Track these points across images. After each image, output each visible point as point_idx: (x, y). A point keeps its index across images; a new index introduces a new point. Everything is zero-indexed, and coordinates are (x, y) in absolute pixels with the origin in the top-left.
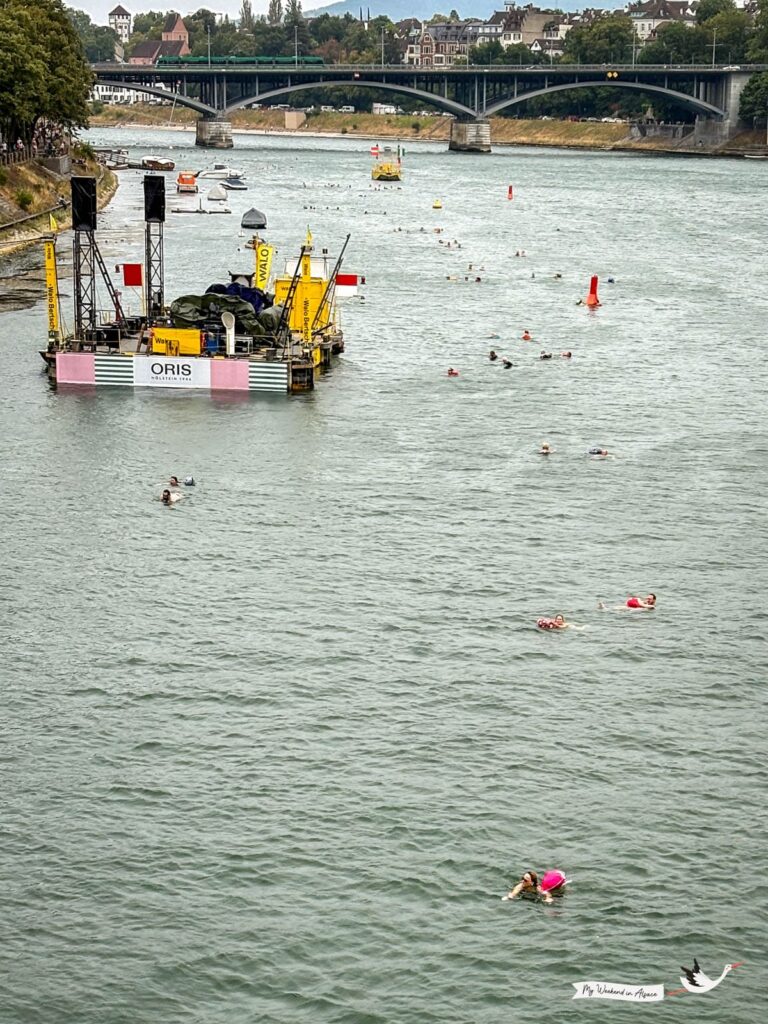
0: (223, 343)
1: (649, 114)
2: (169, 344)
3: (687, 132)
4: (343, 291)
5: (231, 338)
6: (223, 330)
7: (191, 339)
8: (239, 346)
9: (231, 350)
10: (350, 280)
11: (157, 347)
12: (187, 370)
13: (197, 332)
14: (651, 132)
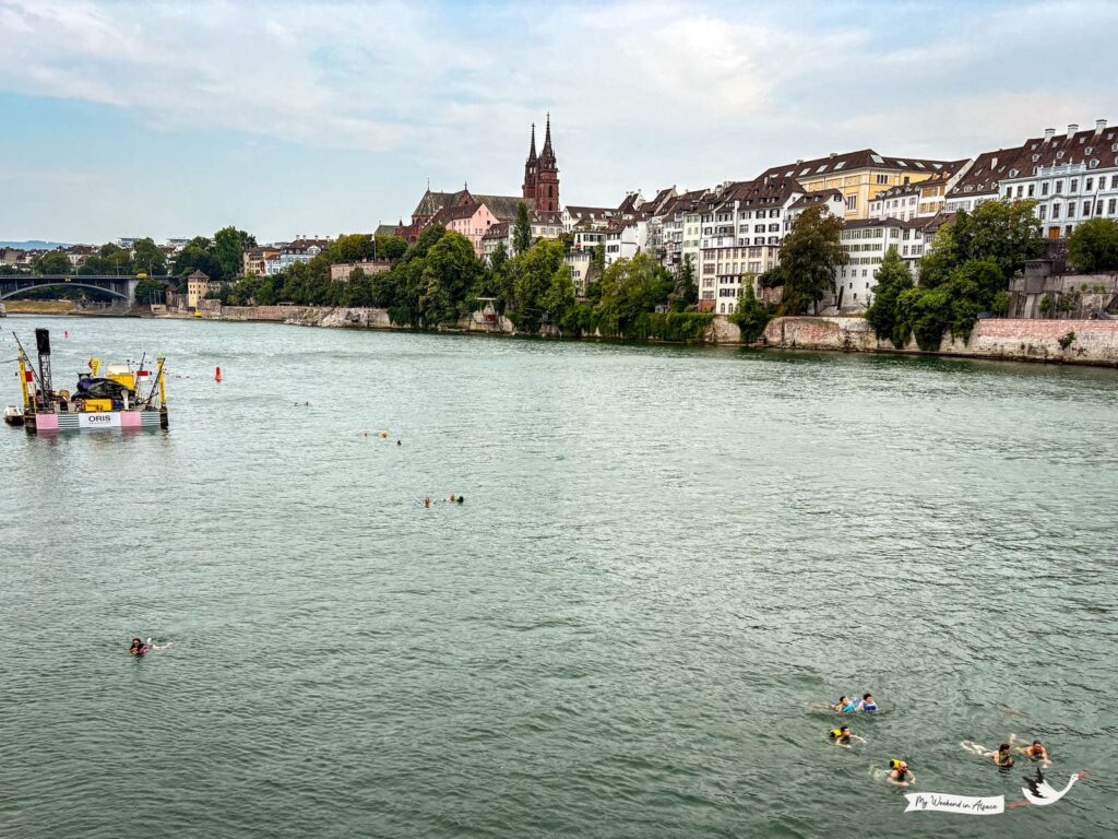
0: (123, 405)
1: (84, 298)
2: (97, 407)
3: (108, 306)
4: (144, 378)
5: (126, 402)
6: (122, 399)
7: (107, 404)
8: (130, 405)
9: (127, 407)
10: (145, 374)
11: (88, 409)
12: (108, 418)
13: (109, 401)
14: (88, 306)
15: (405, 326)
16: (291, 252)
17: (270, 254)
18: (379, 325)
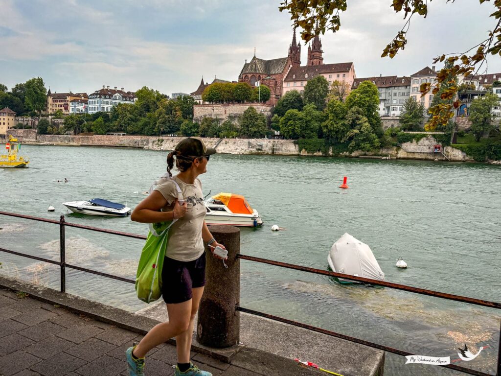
15: (315, 154)
16: (103, 97)
17: (73, 98)
18: (284, 153)
